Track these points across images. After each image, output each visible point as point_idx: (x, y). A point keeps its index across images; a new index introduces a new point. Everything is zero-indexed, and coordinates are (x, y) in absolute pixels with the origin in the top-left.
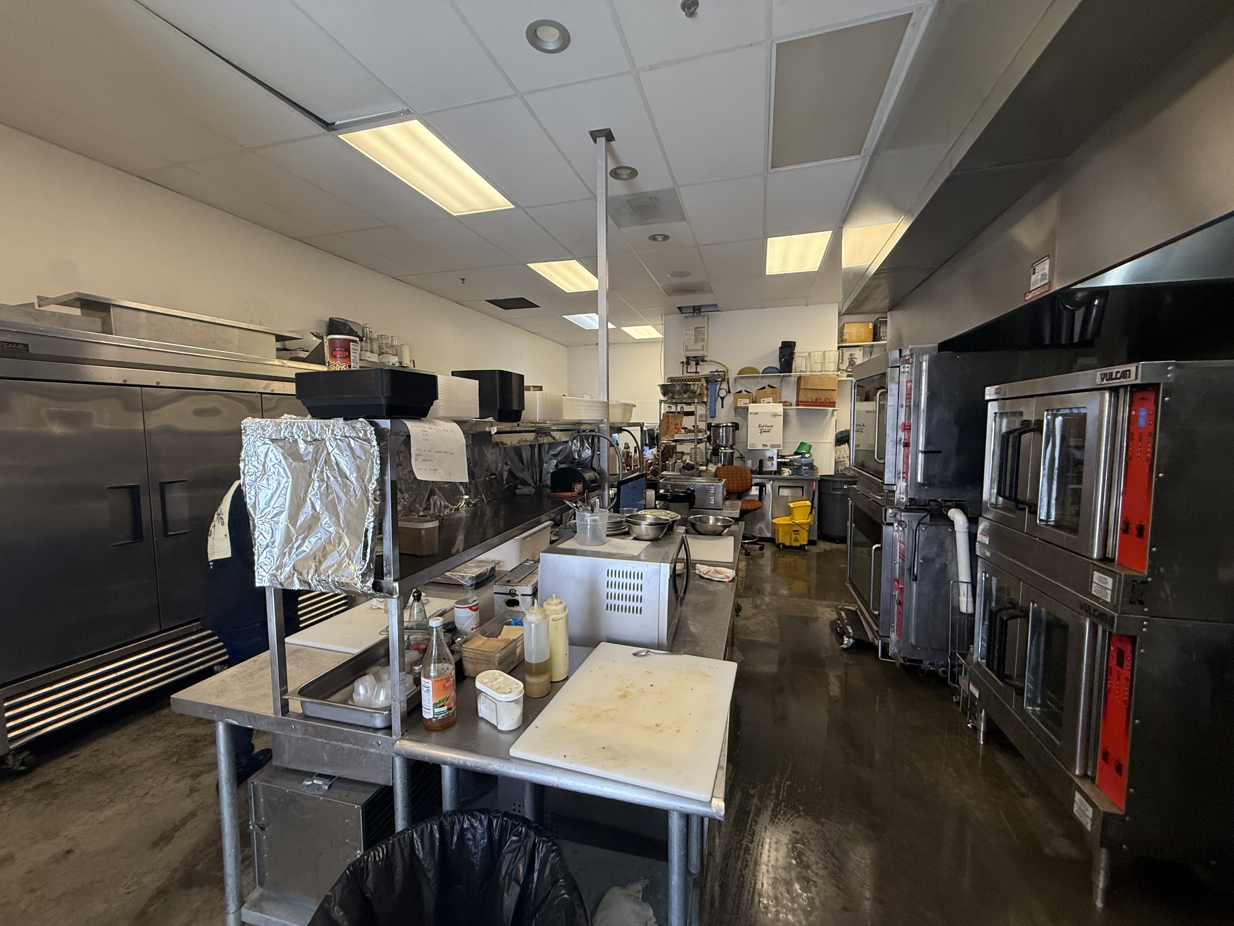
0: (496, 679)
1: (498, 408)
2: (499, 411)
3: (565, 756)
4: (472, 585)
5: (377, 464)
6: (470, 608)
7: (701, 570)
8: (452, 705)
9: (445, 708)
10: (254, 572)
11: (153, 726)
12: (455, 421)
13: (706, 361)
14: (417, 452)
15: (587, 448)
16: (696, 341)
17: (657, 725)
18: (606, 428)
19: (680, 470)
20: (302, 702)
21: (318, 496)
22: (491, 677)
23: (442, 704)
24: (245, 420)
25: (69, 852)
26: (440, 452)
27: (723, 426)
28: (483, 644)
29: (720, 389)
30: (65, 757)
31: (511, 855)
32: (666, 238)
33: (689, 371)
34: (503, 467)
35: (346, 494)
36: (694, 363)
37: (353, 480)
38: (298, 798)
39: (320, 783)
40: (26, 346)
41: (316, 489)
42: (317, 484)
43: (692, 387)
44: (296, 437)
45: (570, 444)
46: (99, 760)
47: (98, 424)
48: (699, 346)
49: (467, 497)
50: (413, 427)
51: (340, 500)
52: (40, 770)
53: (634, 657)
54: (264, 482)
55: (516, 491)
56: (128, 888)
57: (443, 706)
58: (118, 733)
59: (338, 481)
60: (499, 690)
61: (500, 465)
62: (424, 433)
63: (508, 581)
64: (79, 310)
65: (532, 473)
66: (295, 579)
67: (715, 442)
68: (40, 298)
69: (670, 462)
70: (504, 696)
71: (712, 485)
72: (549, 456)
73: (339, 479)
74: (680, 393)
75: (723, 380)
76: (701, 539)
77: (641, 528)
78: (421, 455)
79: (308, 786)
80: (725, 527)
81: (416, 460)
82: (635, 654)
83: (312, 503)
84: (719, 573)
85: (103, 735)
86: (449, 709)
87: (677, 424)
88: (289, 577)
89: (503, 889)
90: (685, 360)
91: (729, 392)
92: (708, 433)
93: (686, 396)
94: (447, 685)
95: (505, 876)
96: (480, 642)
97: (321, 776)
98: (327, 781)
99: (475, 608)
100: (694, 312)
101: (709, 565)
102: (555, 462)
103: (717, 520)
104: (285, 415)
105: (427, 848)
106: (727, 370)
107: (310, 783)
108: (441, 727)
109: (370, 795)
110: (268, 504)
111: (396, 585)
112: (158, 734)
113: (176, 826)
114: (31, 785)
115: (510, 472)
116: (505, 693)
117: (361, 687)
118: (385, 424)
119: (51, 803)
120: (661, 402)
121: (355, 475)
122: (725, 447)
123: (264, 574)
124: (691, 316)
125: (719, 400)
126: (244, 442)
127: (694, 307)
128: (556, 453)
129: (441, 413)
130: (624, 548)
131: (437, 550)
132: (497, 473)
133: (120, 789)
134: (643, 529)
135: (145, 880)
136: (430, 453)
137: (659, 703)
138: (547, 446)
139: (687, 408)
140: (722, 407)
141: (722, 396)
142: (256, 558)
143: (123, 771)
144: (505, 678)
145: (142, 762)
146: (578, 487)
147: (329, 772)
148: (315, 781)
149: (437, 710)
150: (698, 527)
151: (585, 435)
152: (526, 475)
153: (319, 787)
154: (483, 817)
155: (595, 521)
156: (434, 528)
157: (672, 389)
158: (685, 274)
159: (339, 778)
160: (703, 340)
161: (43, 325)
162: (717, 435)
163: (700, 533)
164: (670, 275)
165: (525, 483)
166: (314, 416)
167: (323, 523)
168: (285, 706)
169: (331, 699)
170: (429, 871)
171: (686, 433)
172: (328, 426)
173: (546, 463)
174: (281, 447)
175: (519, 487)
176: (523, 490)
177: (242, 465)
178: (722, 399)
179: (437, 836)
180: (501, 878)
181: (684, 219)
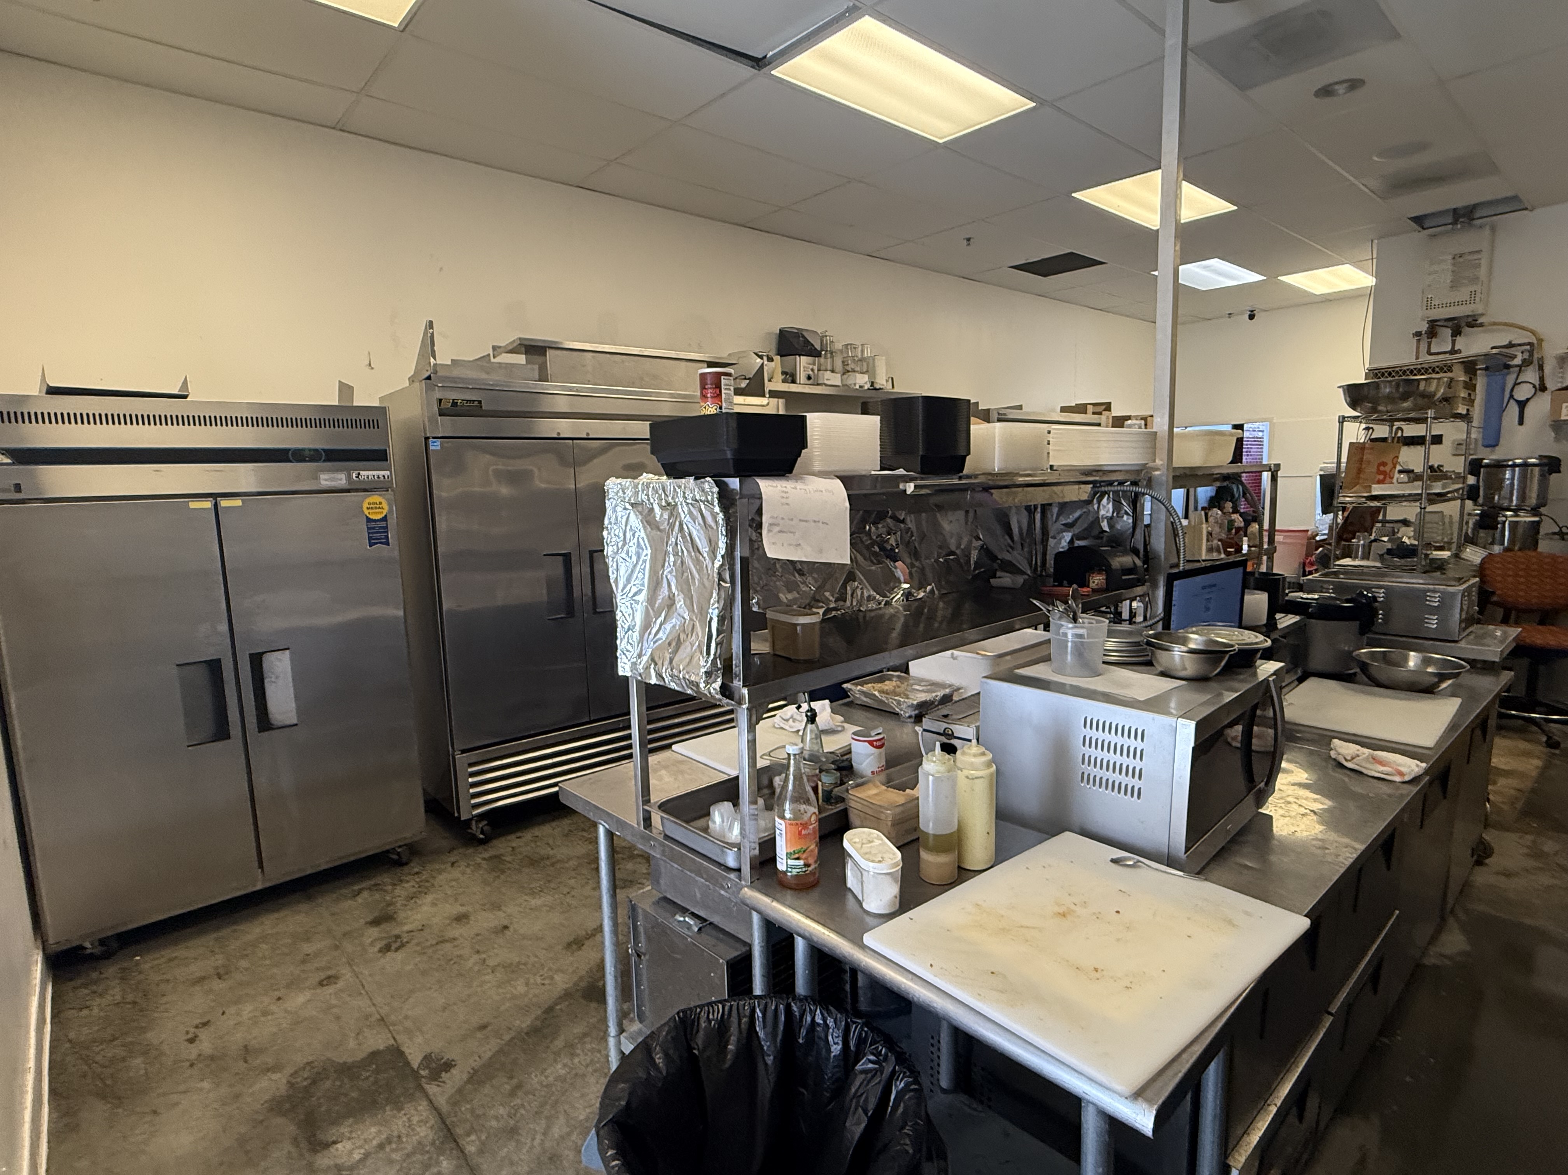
0: (870, 842)
1: (921, 453)
2: (922, 457)
3: (931, 965)
4: (910, 717)
5: (722, 534)
6: (871, 743)
7: (1341, 751)
8: (811, 861)
9: (801, 862)
10: (617, 658)
11: (582, 826)
12: (839, 477)
13: (1481, 325)
14: (771, 521)
15: (1127, 513)
16: (1455, 285)
17: (1096, 970)
18: (1164, 478)
19: (1381, 556)
20: (662, 818)
21: (674, 574)
22: (864, 836)
23: (797, 856)
24: (608, 481)
25: (506, 927)
26: (806, 521)
27: (1515, 466)
28: (876, 795)
29: (1516, 384)
30: (513, 837)
31: (863, 1076)
32: (1354, 84)
33: (1433, 351)
34: (970, 542)
35: (699, 572)
36: (1449, 331)
37: (705, 555)
38: (668, 932)
39: (692, 922)
40: (480, 402)
41: (672, 564)
42: (672, 558)
43: (1422, 386)
44: (652, 501)
45: (1096, 507)
46: (537, 846)
47: (540, 484)
48: (1463, 294)
49: (906, 586)
50: (768, 487)
51: (693, 578)
52: (495, 842)
53: (1112, 864)
54: (624, 555)
55: (992, 580)
56: (544, 979)
57: (798, 859)
58: (554, 824)
59: (691, 556)
60: (867, 856)
61: (965, 540)
62: (785, 495)
63: (946, 716)
64: (524, 356)
65: (1030, 553)
66: (652, 670)
67: (1489, 498)
68: (494, 348)
69: (1359, 541)
70: (871, 864)
71: (1434, 591)
72: (1058, 526)
73: (693, 554)
74: (1390, 399)
75: (1526, 363)
76: (1381, 696)
77: (1172, 657)
78: (778, 525)
79: (679, 921)
80: (1442, 677)
81: (769, 531)
82: (1114, 861)
83: (668, 580)
84: (1381, 763)
85: (543, 823)
86: (807, 865)
87: (1384, 464)
88: (647, 668)
89: (848, 1113)
90: (1424, 327)
91: (1543, 388)
92: (1471, 480)
93: (1405, 405)
94: (803, 832)
95: (854, 1097)
96: (874, 791)
97: (694, 915)
98: (698, 922)
99: (879, 743)
100: (1455, 222)
101: (1363, 745)
102: (1068, 536)
103: (1427, 662)
104: (645, 474)
105: (769, 1029)
106: (1540, 341)
107: (682, 919)
108: (797, 885)
109: (738, 953)
110: (628, 580)
111: (745, 691)
112: (585, 834)
113: (587, 934)
114: (486, 855)
115: (985, 550)
116: (873, 861)
117: (716, 813)
118: (734, 483)
119: (498, 877)
120: (1343, 420)
121: (707, 549)
122: (1516, 511)
123: (626, 661)
124: (1447, 232)
125: (1514, 408)
126: (607, 505)
127: (1455, 210)
128: (1070, 521)
129: (817, 466)
130: (1128, 686)
131: (817, 655)
132: (958, 552)
133: (549, 881)
134: (1177, 659)
135: (558, 978)
136: (791, 523)
137: (1118, 940)
138: (1055, 510)
139: (1411, 430)
140: (1521, 422)
141: (1522, 398)
142: (618, 642)
143: (553, 865)
144: (884, 844)
145: (569, 859)
146: (1097, 580)
147: (702, 913)
148: (687, 919)
149: (791, 862)
150: (1373, 672)
151: (1123, 491)
152: (1017, 557)
153: (689, 927)
154: (839, 1015)
155: (1080, 636)
156: (814, 624)
157: (1373, 392)
158: (1421, 147)
159: (711, 923)
160: (1475, 280)
161: (495, 378)
162: (1495, 484)
163: (1379, 685)
164: (1380, 155)
165: (1010, 568)
166: (669, 475)
167: (678, 607)
168: (647, 820)
169: (695, 823)
170: (769, 1056)
171: (1411, 481)
172: (680, 487)
173: (1054, 537)
174: (641, 513)
175: (999, 574)
176: (1005, 580)
177: (605, 533)
178: (1522, 405)
179: (783, 1018)
180: (848, 1099)
181: (1395, 35)
